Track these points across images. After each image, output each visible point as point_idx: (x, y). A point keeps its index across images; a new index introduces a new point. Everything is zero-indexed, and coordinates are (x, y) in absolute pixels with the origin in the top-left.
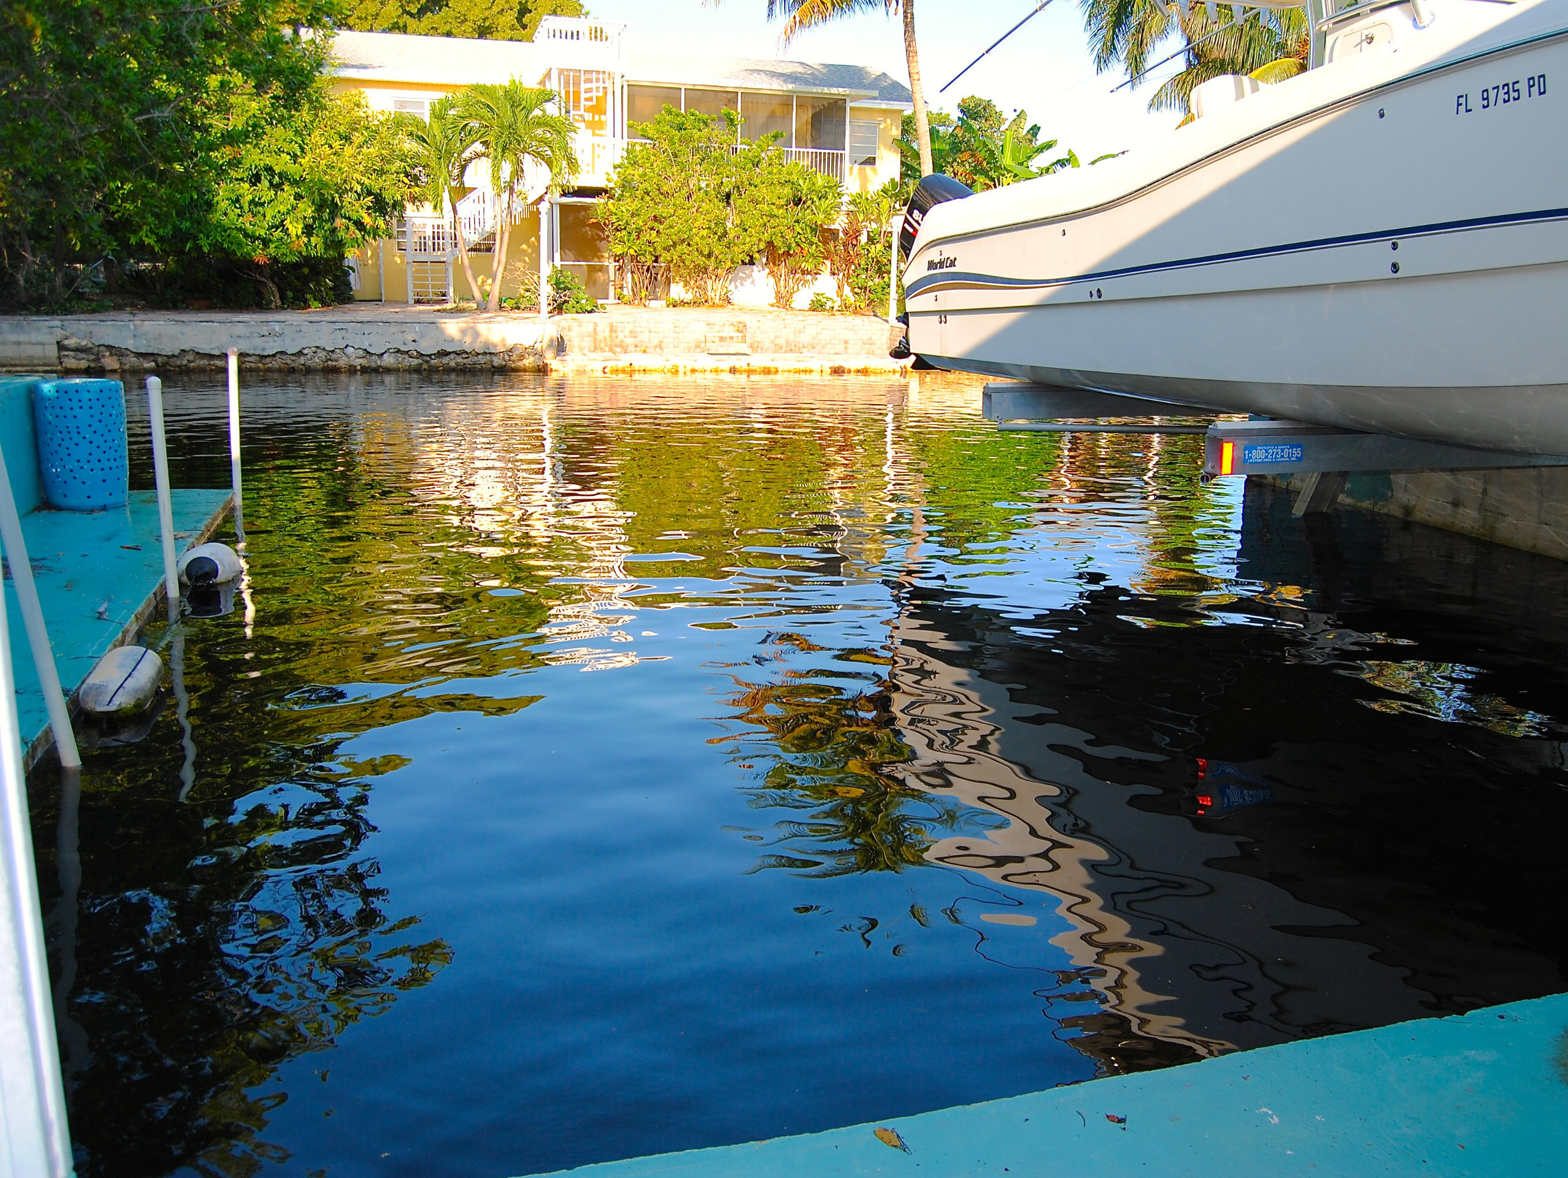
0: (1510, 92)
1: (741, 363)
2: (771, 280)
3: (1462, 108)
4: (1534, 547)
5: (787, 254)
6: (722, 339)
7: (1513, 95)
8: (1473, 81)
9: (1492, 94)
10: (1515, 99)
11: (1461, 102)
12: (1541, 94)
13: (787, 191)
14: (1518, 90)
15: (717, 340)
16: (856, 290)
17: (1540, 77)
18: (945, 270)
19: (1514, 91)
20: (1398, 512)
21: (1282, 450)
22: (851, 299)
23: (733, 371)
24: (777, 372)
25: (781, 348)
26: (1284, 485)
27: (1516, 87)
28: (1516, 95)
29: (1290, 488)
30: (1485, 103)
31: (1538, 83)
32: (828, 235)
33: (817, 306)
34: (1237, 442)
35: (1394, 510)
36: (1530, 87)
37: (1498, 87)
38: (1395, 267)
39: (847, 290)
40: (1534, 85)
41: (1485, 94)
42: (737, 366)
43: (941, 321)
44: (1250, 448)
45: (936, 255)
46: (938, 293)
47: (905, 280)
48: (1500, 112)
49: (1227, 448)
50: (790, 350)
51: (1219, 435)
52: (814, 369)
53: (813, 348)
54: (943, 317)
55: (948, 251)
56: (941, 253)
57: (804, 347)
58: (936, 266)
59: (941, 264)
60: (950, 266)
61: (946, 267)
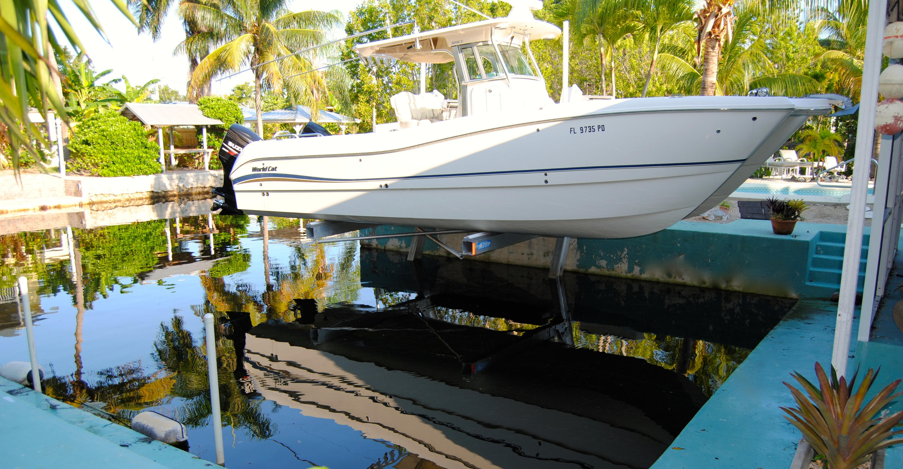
0: (591, 129)
3: (572, 132)
4: (508, 261)
7: (592, 130)
8: (577, 125)
9: (584, 129)
11: (572, 130)
12: (602, 131)
17: (602, 126)
18: (267, 172)
20: (444, 254)
21: (486, 243)
25: (2, 197)
26: (383, 248)
27: (593, 128)
29: (386, 248)
30: (582, 131)
31: (602, 128)
34: (476, 242)
35: (442, 253)
36: (598, 128)
37: (586, 127)
38: (546, 182)
40: (600, 128)
41: (581, 129)
43: (264, 195)
44: (479, 244)
45: (259, 165)
46: (262, 183)
47: (233, 176)
48: (587, 134)
49: (474, 245)
50: (8, 198)
51: (469, 241)
52: (29, 208)
53: (21, 196)
54: (265, 193)
55: (268, 164)
56: (264, 164)
57: (15, 196)
58: (260, 170)
59: (264, 169)
60: (271, 170)
61: (269, 170)
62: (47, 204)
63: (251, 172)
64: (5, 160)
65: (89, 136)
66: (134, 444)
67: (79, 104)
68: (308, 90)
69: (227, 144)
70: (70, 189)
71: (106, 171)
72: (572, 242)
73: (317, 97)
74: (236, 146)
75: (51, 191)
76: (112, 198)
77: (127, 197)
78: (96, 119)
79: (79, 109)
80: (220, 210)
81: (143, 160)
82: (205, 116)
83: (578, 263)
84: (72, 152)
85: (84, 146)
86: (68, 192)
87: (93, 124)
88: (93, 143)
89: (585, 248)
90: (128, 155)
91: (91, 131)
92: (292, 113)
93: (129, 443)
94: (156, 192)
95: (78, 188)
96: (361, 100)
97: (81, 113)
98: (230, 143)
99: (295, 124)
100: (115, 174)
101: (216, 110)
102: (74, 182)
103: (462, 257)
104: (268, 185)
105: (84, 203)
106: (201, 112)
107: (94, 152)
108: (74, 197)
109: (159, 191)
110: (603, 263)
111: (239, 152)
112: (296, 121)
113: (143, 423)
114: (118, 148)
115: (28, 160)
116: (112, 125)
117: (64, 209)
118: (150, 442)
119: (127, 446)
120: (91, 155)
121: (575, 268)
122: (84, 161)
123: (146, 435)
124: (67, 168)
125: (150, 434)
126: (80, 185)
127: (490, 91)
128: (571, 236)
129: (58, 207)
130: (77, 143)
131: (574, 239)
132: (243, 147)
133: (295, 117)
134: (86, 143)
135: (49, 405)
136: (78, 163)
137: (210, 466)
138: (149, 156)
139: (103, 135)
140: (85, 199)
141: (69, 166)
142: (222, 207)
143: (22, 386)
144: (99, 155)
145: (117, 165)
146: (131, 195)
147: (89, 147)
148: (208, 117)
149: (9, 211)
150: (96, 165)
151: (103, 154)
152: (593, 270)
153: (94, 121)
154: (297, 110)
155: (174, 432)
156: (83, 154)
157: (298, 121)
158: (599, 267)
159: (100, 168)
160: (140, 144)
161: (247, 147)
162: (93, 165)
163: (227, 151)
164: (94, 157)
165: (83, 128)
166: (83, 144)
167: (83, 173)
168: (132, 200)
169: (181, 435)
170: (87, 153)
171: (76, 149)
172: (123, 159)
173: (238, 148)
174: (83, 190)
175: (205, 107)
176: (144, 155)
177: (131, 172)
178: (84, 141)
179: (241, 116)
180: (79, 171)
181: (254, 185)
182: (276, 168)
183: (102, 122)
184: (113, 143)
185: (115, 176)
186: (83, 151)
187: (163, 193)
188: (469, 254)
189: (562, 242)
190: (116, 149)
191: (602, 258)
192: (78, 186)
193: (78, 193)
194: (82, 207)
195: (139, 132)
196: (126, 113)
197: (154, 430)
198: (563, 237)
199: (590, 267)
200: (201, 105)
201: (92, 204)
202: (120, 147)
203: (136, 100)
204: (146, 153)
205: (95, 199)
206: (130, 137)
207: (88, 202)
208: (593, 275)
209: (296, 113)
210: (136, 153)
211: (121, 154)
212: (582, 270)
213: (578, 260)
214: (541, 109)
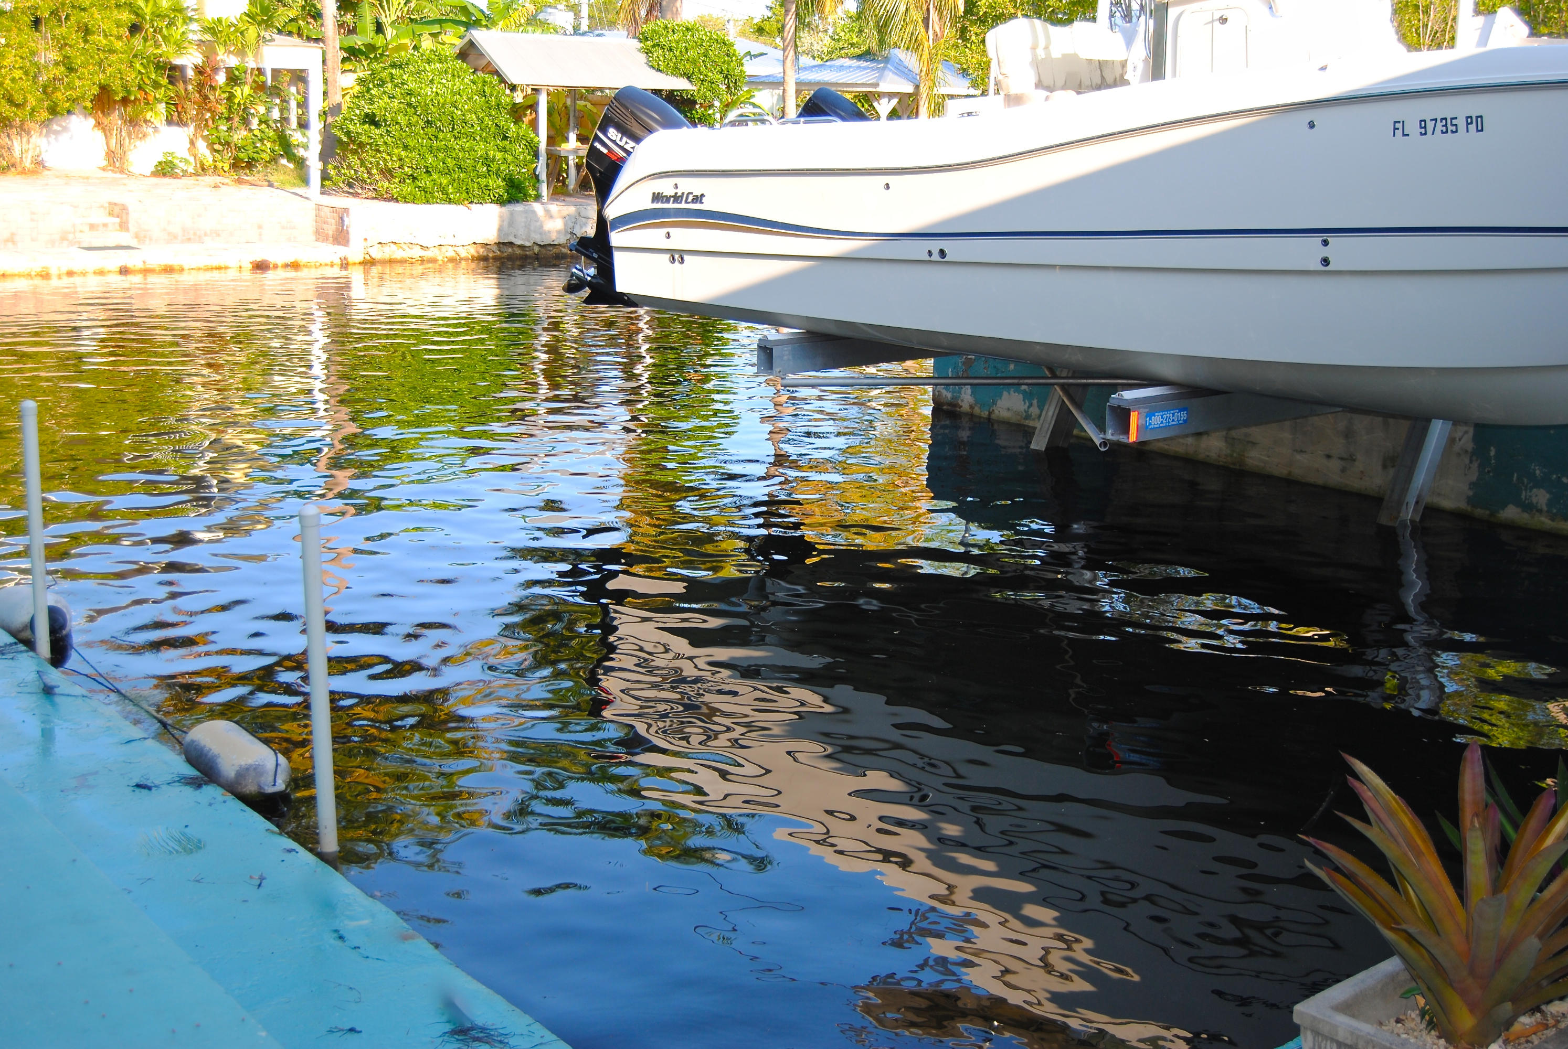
0: (1448, 125)
1: (132, 260)
2: (99, 134)
3: (1399, 133)
5: (125, 101)
6: (92, 227)
7: (1450, 128)
8: (1412, 112)
9: (1430, 125)
10: (1452, 132)
11: (1398, 127)
12: (1478, 131)
13: (126, 17)
14: (1456, 125)
15: (86, 228)
16: (217, 147)
17: (1477, 117)
18: (683, 205)
19: (1452, 125)
21: (1173, 414)
22: (208, 158)
23: (124, 271)
24: (182, 270)
25: (175, 237)
27: (1454, 122)
28: (1454, 128)
30: (1423, 131)
31: (1476, 122)
32: (174, 73)
33: (165, 170)
34: (1141, 410)
36: (1468, 124)
37: (1436, 120)
38: (1326, 261)
39: (202, 145)
40: (1471, 123)
41: (1423, 124)
42: (130, 265)
43: (673, 260)
44: (1150, 415)
45: (666, 187)
46: (671, 230)
47: (612, 212)
48: (1437, 139)
49: (1134, 417)
50: (189, 239)
51: (1124, 405)
52: (228, 264)
53: (219, 235)
54: (677, 256)
55: (687, 185)
56: (676, 186)
57: (206, 235)
58: (667, 199)
59: (677, 198)
60: (693, 201)
61: (686, 202)
62: (271, 259)
63: (647, 204)
64: (207, 153)
65: (380, 106)
66: (164, 787)
67: (379, 28)
68: (913, 12)
69: (605, 133)
70: (325, 226)
71: (408, 188)
72: (1458, 435)
73: (938, 30)
74: (625, 139)
75: (283, 228)
76: (417, 253)
77: (451, 253)
78: (400, 67)
79: (379, 41)
80: (586, 292)
81: (494, 167)
82: (652, 67)
83: (1471, 493)
84: (340, 141)
85: (366, 127)
86: (320, 235)
87: (392, 77)
88: (385, 121)
89: (1492, 453)
90: (461, 155)
91: (385, 93)
92: (873, 69)
93: (157, 782)
94: (519, 246)
95: (343, 226)
96: (973, 38)
97: (380, 51)
98: (612, 132)
99: (881, 95)
100: (427, 196)
101: (678, 54)
102: (334, 209)
103: (1104, 444)
104: (684, 238)
105: (351, 260)
106: (642, 57)
107: (385, 143)
108: (330, 246)
109: (527, 244)
110: (1541, 497)
111: (629, 153)
112: (879, 89)
113: (203, 743)
114: (441, 135)
115: (255, 156)
116: (432, 81)
117: (306, 270)
118: (199, 786)
119: (149, 788)
120: (378, 151)
121: (1462, 505)
122: (363, 164)
123: (199, 770)
124: (325, 177)
125: (211, 768)
126: (346, 219)
127: (1223, 20)
128: (1456, 420)
129: (295, 266)
130: (352, 120)
131: (1465, 428)
132: (637, 140)
133: (880, 77)
134: (371, 120)
135: (42, 686)
136: (350, 167)
137: (294, 853)
138: (510, 158)
139: (409, 105)
140: (355, 253)
141: (332, 173)
142: (590, 284)
143: (12, 640)
144: (396, 151)
145: (435, 176)
146: (460, 250)
147: (377, 131)
148: (659, 70)
149: (186, 267)
150: (388, 173)
151: (406, 147)
152: (1510, 513)
153: (394, 71)
154: (886, 60)
155: (257, 770)
156: (361, 145)
157: (883, 87)
158: (1529, 507)
159: (397, 180)
160: (493, 130)
161: (650, 141)
162: (382, 172)
163: (605, 151)
164: (384, 155)
165: (371, 86)
166: (364, 123)
167: (360, 191)
168: (461, 259)
169: (271, 779)
170: (371, 144)
171: (348, 133)
172: (451, 163)
173: (630, 145)
174: (350, 230)
175: (654, 46)
176: (499, 155)
177: (464, 195)
178: (367, 115)
179: (737, 71)
180: (350, 185)
181: (653, 237)
182: (703, 195)
183: (411, 74)
184: (429, 123)
185: (428, 202)
186: (364, 139)
187: (536, 249)
188: (1122, 439)
189: (1424, 431)
190: (436, 137)
191: (1538, 484)
192: (342, 219)
193: (341, 237)
194: (346, 269)
195: (493, 101)
196: (468, 52)
197: (219, 760)
198: (1428, 421)
199: (1504, 506)
200: (646, 39)
201: (368, 263)
202: (446, 135)
203: (501, 24)
204: (504, 150)
205: (377, 253)
206: (470, 111)
207: (362, 259)
208: (1510, 526)
209: (884, 68)
210: (480, 149)
211: (447, 149)
212: (1479, 512)
213: (1473, 485)
214: (1323, 68)
